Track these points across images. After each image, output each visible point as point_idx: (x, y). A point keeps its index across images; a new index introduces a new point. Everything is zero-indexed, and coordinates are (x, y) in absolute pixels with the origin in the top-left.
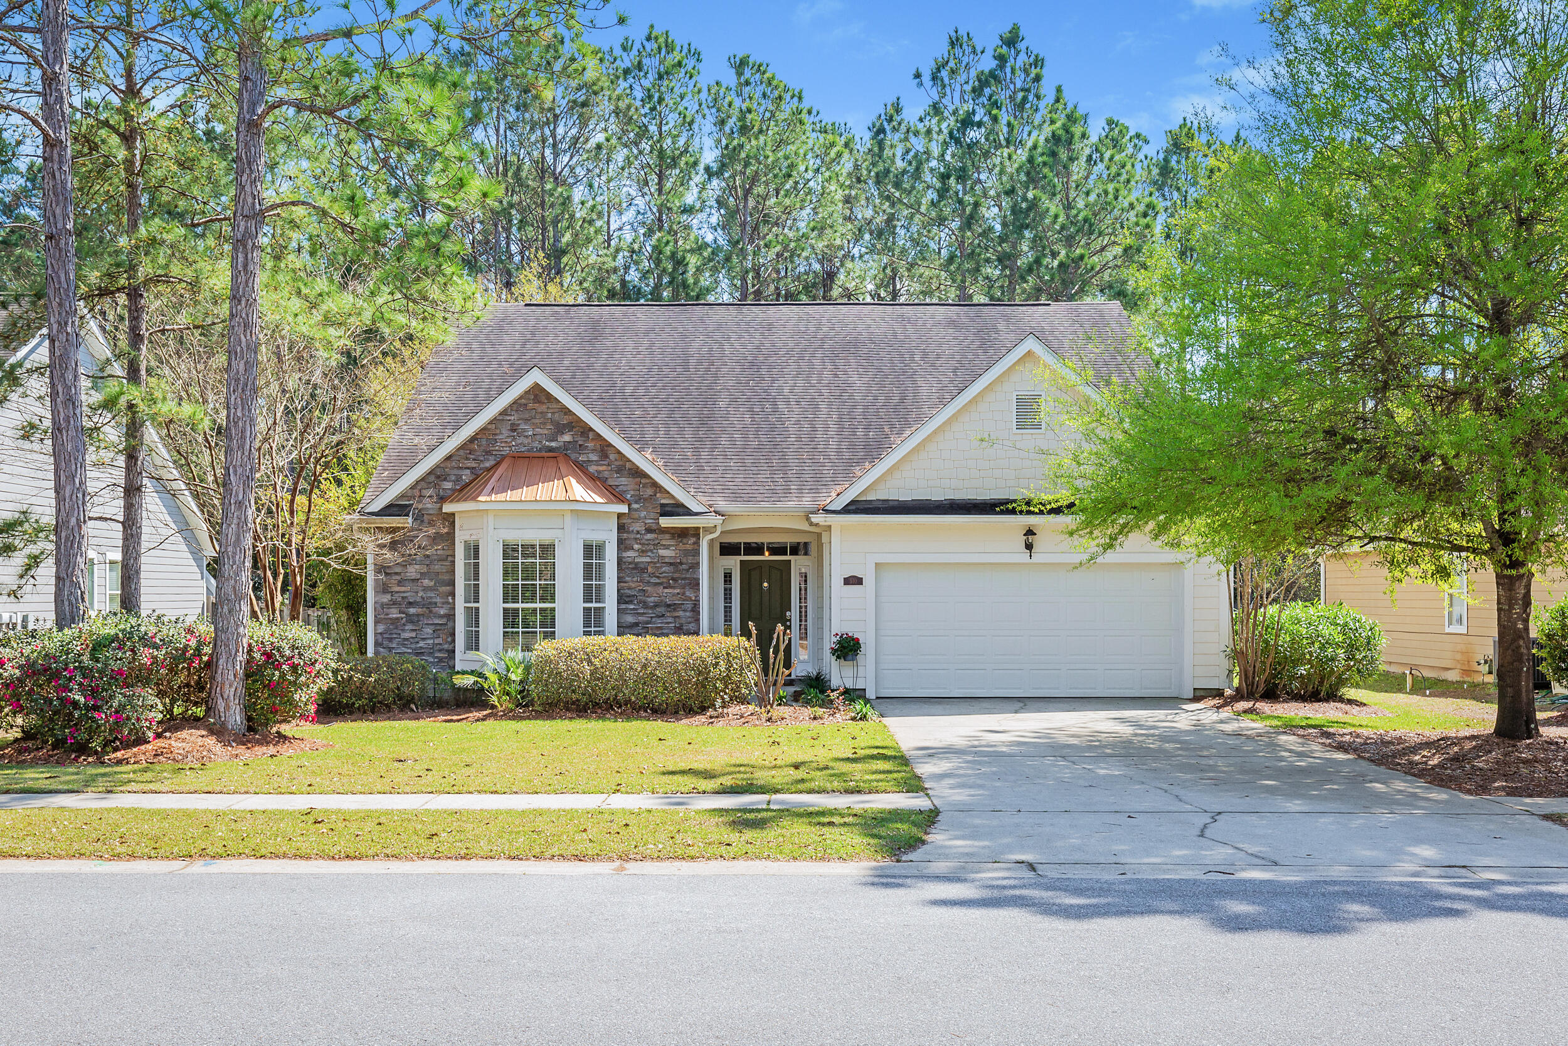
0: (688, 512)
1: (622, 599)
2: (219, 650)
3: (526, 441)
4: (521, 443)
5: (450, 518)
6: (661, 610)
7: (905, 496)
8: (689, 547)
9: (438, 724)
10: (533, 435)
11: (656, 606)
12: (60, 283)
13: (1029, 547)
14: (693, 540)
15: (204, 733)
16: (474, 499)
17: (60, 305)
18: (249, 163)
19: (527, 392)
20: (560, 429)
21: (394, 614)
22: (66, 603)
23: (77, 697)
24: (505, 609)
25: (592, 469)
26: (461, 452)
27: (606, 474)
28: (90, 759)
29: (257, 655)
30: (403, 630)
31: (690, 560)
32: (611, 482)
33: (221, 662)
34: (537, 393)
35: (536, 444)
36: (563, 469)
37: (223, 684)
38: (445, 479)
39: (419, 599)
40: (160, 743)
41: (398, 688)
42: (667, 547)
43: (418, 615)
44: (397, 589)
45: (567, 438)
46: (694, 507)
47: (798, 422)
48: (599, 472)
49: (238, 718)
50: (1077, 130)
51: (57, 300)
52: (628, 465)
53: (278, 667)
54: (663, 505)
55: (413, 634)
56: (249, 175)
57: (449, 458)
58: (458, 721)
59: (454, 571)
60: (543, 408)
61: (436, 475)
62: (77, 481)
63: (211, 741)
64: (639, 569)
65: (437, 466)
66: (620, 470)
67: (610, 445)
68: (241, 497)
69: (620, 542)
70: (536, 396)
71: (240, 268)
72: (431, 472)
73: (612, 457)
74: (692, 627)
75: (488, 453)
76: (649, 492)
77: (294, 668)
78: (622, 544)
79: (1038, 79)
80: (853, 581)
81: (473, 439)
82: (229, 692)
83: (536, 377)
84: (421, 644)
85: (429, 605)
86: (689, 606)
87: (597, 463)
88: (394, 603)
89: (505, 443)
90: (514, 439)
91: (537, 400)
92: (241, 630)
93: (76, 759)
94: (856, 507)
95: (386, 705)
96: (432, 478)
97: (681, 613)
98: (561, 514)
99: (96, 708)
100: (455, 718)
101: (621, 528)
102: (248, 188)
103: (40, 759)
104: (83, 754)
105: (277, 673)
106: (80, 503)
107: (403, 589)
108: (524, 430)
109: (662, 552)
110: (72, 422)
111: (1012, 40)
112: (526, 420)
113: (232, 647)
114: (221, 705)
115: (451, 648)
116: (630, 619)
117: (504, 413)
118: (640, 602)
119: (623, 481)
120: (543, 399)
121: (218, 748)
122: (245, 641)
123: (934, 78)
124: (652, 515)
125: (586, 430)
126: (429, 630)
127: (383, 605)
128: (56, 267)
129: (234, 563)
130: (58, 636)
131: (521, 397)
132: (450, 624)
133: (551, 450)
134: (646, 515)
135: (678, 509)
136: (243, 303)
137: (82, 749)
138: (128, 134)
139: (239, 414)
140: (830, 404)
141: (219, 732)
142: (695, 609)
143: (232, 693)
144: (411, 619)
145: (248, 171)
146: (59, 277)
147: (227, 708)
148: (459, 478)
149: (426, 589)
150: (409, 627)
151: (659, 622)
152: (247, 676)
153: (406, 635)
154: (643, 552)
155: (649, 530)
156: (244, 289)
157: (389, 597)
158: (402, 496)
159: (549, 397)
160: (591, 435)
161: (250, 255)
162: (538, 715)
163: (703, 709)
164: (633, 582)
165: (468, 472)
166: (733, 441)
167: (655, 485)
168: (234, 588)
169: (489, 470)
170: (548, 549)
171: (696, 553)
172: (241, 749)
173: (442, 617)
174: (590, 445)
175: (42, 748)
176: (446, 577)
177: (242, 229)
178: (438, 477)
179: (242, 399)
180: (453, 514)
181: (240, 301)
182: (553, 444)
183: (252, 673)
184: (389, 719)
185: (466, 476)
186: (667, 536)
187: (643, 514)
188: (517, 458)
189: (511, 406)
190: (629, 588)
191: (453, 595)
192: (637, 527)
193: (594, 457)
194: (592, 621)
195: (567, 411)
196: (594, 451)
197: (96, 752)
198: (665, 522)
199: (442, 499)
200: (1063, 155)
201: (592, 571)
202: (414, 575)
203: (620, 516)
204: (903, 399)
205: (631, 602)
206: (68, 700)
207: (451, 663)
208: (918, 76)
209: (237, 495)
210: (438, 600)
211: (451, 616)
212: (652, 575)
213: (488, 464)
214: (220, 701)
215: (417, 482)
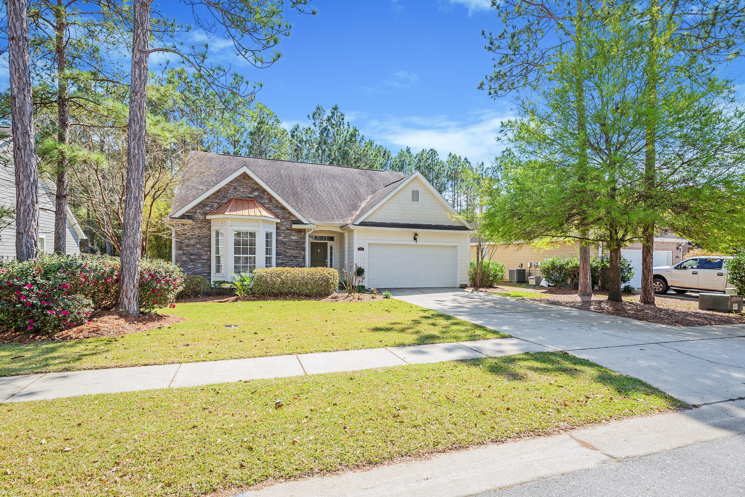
0: (303, 223)
1: (277, 254)
2: (124, 273)
3: (240, 194)
4: (238, 195)
5: (209, 222)
6: (292, 258)
7: (378, 221)
8: (302, 236)
9: (216, 303)
10: (243, 191)
11: (290, 257)
12: (19, 65)
13: (415, 239)
14: (303, 233)
15: (117, 317)
16: (223, 213)
17: (19, 78)
18: (142, 24)
19: (241, 175)
20: (254, 190)
21: (184, 258)
22: (24, 247)
23: (35, 302)
24: (235, 257)
25: (266, 206)
26: (214, 196)
27: (271, 208)
28: (43, 338)
29: (146, 276)
30: (188, 265)
31: (302, 240)
32: (273, 211)
33: (126, 279)
34: (245, 176)
35: (244, 195)
36: (257, 205)
37: (127, 291)
38: (207, 206)
39: (195, 253)
40: (92, 324)
41: (194, 288)
42: (294, 236)
43: (195, 259)
44: (186, 248)
45: (256, 194)
46: (305, 221)
47: (326, 197)
48: (269, 207)
49: (135, 308)
50: (357, 133)
51: (17, 75)
52: (280, 205)
53: (159, 281)
54: (292, 221)
55: (193, 267)
56: (142, 30)
57: (208, 198)
58: (225, 302)
59: (210, 242)
60: (247, 182)
61: (203, 204)
62: (32, 179)
63: (122, 321)
64: (284, 243)
65: (203, 201)
66: (277, 207)
67: (273, 197)
68: (137, 195)
69: (277, 233)
70: (244, 177)
71: (137, 76)
72: (201, 203)
73: (274, 202)
74: (303, 264)
75: (225, 197)
76: (288, 215)
77: (167, 282)
78: (278, 234)
79: (343, 119)
80: (361, 249)
81: (218, 191)
82: (131, 295)
83: (245, 169)
84: (196, 270)
85: (200, 256)
86: (302, 257)
87: (268, 204)
88: (184, 254)
89: (232, 194)
90: (235, 192)
91: (244, 178)
92: (137, 263)
93: (33, 338)
94: (363, 224)
95: (188, 296)
96: (201, 205)
97: (299, 259)
98: (258, 221)
99: (49, 308)
100: (222, 300)
101: (277, 228)
102: (141, 36)
103: (6, 339)
104: (38, 334)
105: (159, 285)
106: (34, 192)
107: (188, 248)
108: (239, 189)
109: (292, 237)
110: (28, 146)
111: (336, 109)
112: (240, 186)
113: (132, 271)
114: (126, 301)
115: (209, 271)
116: (280, 261)
117: (231, 182)
118: (284, 255)
119: (278, 211)
120: (247, 178)
121: (127, 325)
122: (139, 268)
123: (313, 117)
124: (289, 224)
125: (264, 191)
126: (199, 265)
127: (179, 255)
128: (16, 56)
129: (133, 228)
130: (18, 266)
131: (238, 177)
132: (209, 263)
133: (250, 197)
134: (287, 224)
135: (299, 222)
136: (139, 94)
137: (37, 331)
138: (58, 26)
139: (136, 152)
140: (334, 193)
141: (125, 316)
142: (304, 258)
143: (132, 295)
144: (191, 260)
145: (141, 28)
146: (18, 62)
147: (130, 303)
148: (212, 206)
149: (198, 249)
150: (191, 263)
151: (291, 263)
152: (140, 286)
153: (190, 267)
154: (285, 237)
155: (287, 229)
156: (139, 88)
157: (182, 251)
158: (188, 212)
159: (250, 178)
160: (266, 193)
161: (142, 72)
162: (258, 299)
163: (327, 295)
164: (282, 248)
165: (216, 204)
166: (308, 202)
167: (290, 213)
168: (133, 241)
169: (224, 203)
170: (253, 235)
171: (305, 238)
172: (140, 325)
173: (206, 259)
174: (266, 197)
175: (7, 331)
176: (207, 244)
177: (138, 57)
178: (204, 205)
179: (138, 145)
180: (210, 220)
181: (137, 94)
182: (251, 196)
183: (142, 285)
184: (191, 301)
185: (216, 205)
186: (294, 232)
187: (285, 223)
188: (237, 200)
189: (234, 180)
190: (280, 250)
191: (210, 251)
192: (283, 228)
193: (267, 202)
194: (268, 261)
195: (256, 184)
196: (267, 199)
197: (48, 333)
198: (295, 226)
199: (206, 214)
200: (353, 140)
201: (268, 243)
202: (193, 243)
203: (277, 223)
204: (356, 193)
205: (280, 255)
206: (28, 304)
207: (209, 278)
208: (308, 116)
209: (135, 193)
210: (203, 253)
211: (209, 260)
212: (289, 246)
213: (224, 202)
214: (125, 300)
215: (195, 207)
